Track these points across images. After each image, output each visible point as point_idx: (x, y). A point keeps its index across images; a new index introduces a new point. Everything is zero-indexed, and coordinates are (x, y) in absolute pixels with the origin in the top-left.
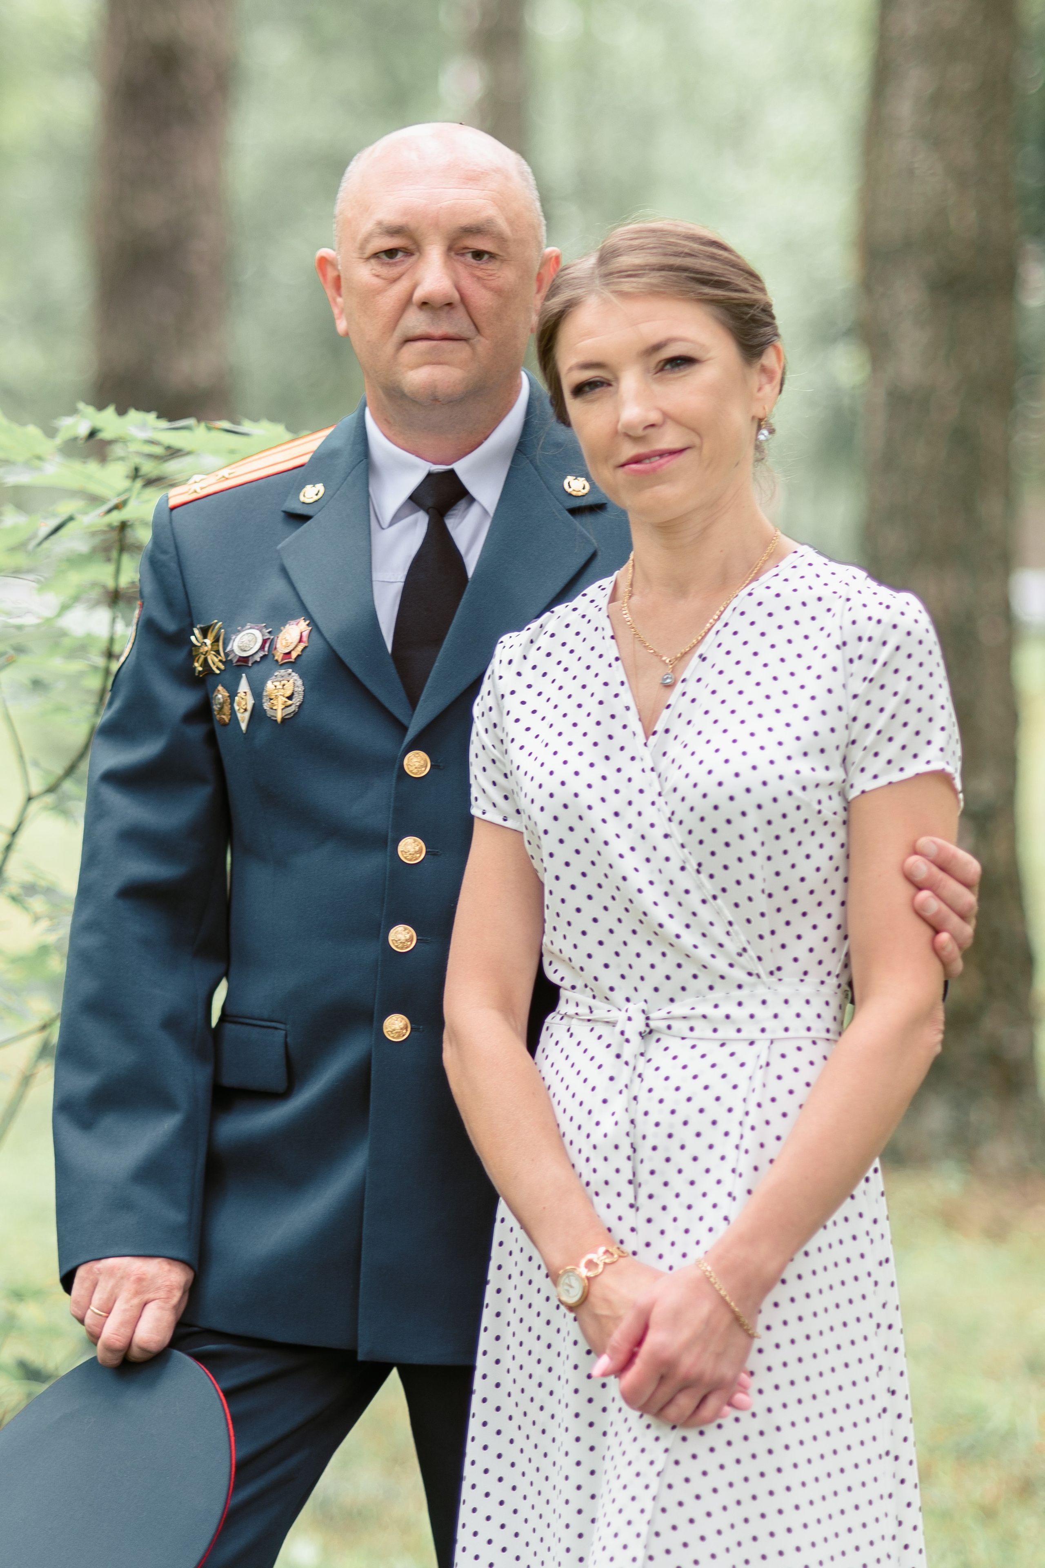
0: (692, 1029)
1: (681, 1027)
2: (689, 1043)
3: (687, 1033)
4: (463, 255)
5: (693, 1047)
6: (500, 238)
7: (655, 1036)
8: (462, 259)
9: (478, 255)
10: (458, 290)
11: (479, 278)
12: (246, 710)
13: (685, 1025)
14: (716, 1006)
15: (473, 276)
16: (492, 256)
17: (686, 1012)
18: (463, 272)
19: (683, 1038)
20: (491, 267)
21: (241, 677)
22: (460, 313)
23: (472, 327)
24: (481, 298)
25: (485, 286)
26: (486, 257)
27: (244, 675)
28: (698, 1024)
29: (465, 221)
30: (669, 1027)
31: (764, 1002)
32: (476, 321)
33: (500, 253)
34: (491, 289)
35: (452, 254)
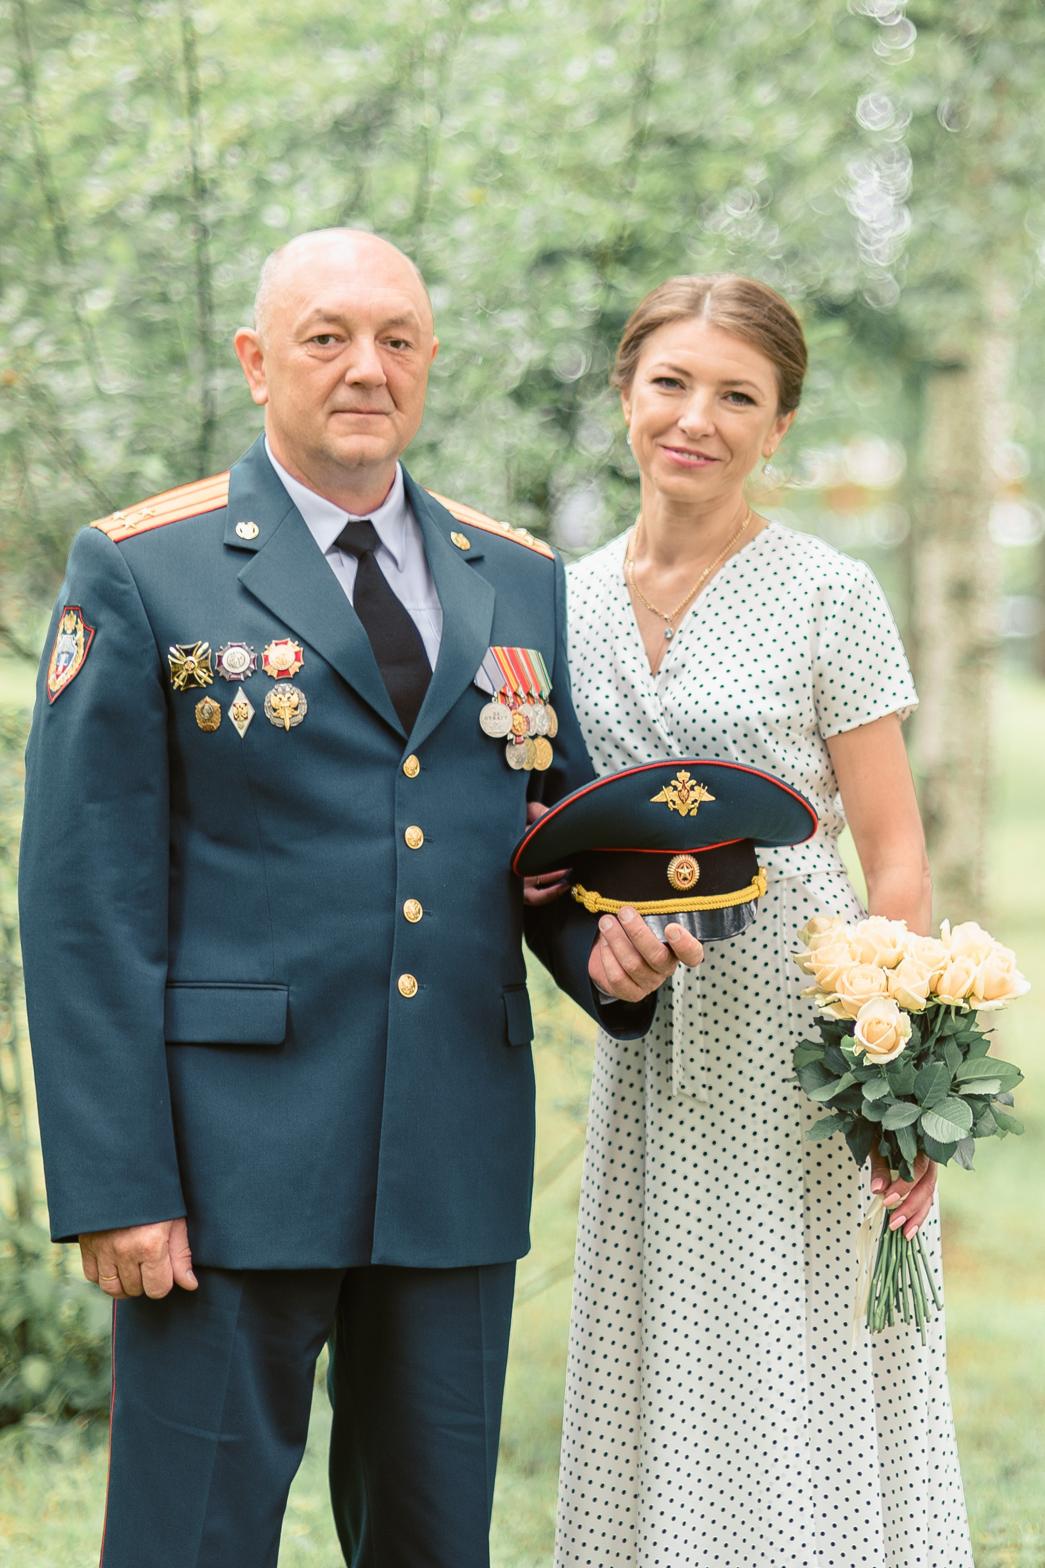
4: (385, 343)
6: (416, 330)
8: (385, 347)
9: (396, 344)
10: (384, 373)
11: (399, 363)
12: (246, 718)
15: (395, 360)
16: (407, 344)
18: (388, 358)
20: (409, 353)
21: (237, 690)
22: (384, 392)
23: (392, 404)
24: (403, 379)
25: (404, 369)
26: (403, 345)
27: (240, 688)
29: (393, 315)
32: (395, 398)
33: (413, 342)
34: (409, 372)
35: (377, 342)
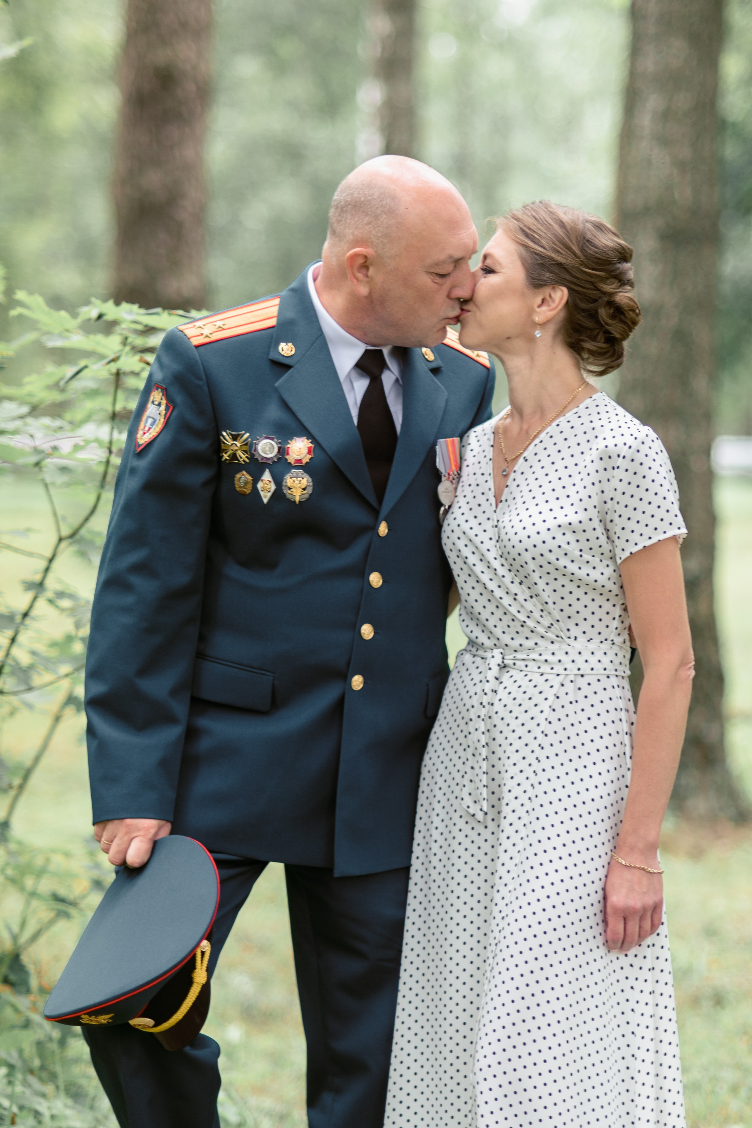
0: (526, 666)
1: (520, 664)
2: (524, 673)
3: (524, 668)
5: (526, 675)
7: (507, 669)
12: (268, 491)
13: (523, 663)
14: (540, 655)
17: (524, 656)
19: (521, 671)
21: (264, 470)
28: (530, 664)
30: (514, 664)
31: (567, 653)
